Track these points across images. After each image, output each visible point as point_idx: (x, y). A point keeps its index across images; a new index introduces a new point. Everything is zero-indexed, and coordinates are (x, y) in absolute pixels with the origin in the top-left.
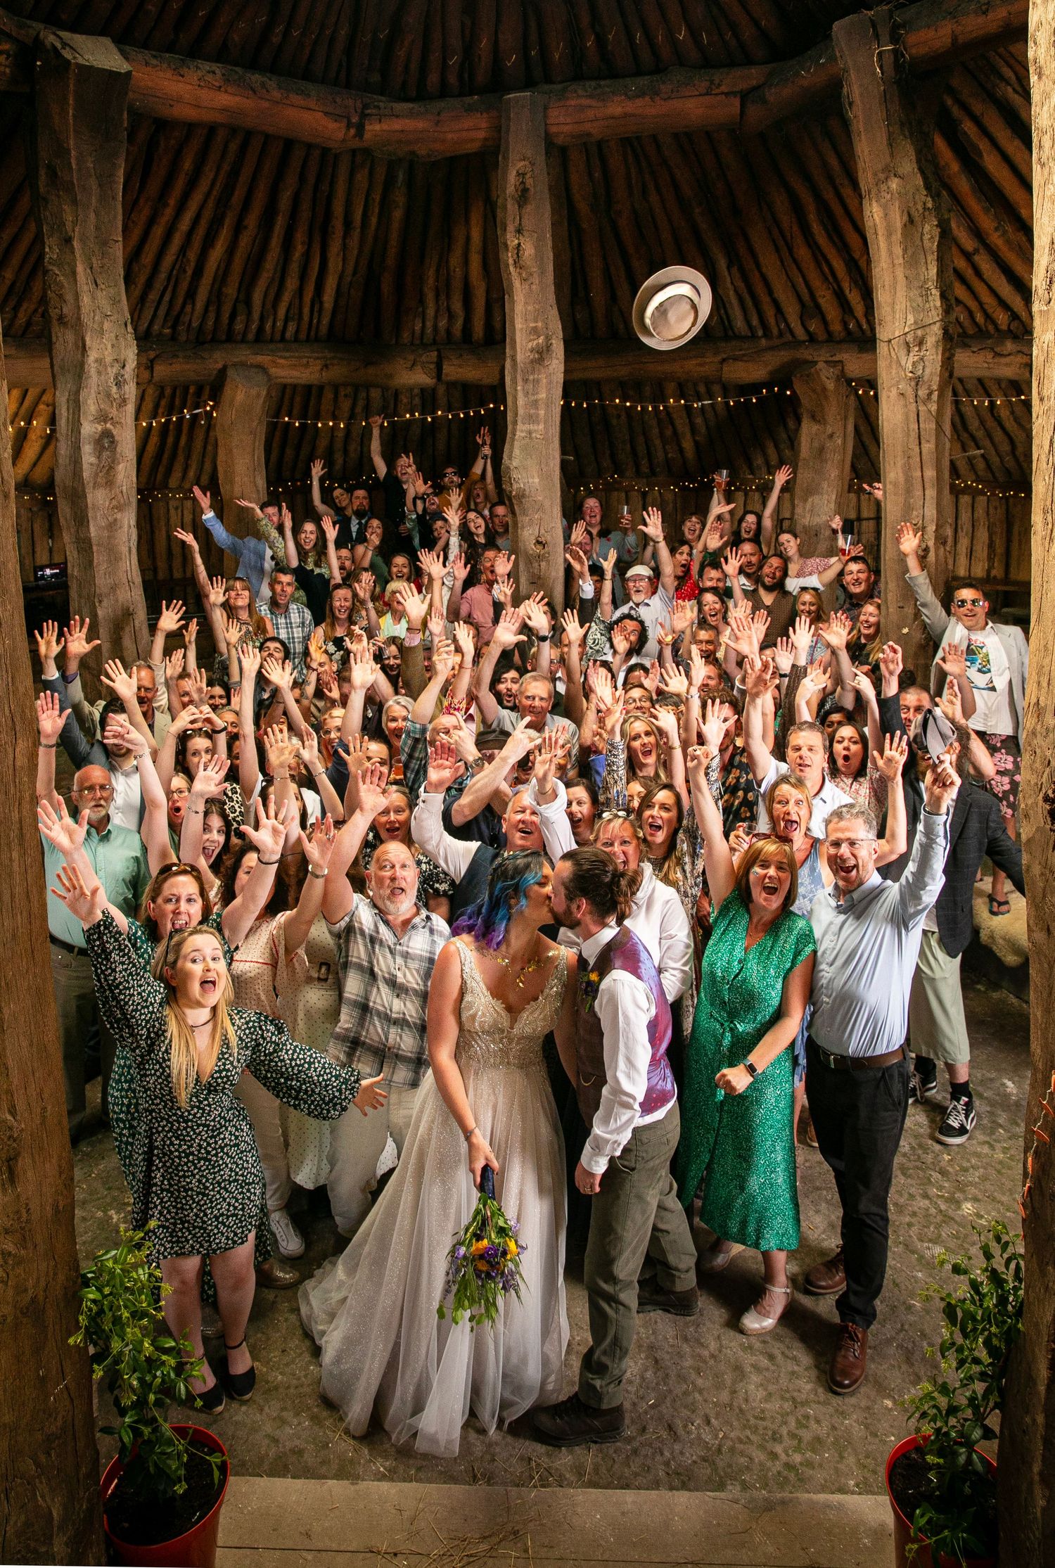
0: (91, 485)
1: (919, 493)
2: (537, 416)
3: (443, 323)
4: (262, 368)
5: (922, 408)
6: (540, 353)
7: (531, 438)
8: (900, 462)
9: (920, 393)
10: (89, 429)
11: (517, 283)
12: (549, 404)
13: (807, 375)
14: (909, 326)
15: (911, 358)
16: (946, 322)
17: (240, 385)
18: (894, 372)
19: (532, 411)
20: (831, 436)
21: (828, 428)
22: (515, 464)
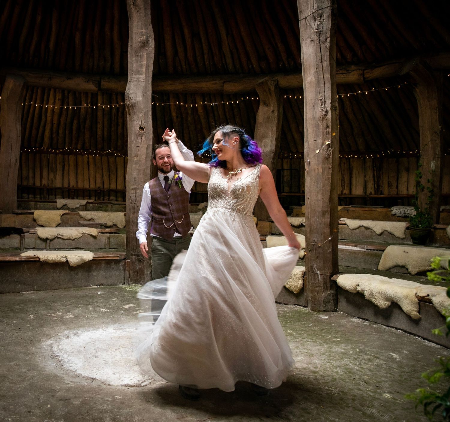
1: (323, 85)
2: (142, 71)
3: (101, 64)
4: (22, 76)
5: (323, 46)
6: (144, 43)
7: (139, 81)
8: (313, 71)
9: (321, 39)
11: (134, 13)
12: (147, 67)
13: (262, 83)
14: (315, 9)
15: (316, 23)
16: (332, 7)
17: (12, 81)
18: (308, 31)
19: (139, 69)
20: (273, 112)
21: (272, 109)
22: (131, 92)
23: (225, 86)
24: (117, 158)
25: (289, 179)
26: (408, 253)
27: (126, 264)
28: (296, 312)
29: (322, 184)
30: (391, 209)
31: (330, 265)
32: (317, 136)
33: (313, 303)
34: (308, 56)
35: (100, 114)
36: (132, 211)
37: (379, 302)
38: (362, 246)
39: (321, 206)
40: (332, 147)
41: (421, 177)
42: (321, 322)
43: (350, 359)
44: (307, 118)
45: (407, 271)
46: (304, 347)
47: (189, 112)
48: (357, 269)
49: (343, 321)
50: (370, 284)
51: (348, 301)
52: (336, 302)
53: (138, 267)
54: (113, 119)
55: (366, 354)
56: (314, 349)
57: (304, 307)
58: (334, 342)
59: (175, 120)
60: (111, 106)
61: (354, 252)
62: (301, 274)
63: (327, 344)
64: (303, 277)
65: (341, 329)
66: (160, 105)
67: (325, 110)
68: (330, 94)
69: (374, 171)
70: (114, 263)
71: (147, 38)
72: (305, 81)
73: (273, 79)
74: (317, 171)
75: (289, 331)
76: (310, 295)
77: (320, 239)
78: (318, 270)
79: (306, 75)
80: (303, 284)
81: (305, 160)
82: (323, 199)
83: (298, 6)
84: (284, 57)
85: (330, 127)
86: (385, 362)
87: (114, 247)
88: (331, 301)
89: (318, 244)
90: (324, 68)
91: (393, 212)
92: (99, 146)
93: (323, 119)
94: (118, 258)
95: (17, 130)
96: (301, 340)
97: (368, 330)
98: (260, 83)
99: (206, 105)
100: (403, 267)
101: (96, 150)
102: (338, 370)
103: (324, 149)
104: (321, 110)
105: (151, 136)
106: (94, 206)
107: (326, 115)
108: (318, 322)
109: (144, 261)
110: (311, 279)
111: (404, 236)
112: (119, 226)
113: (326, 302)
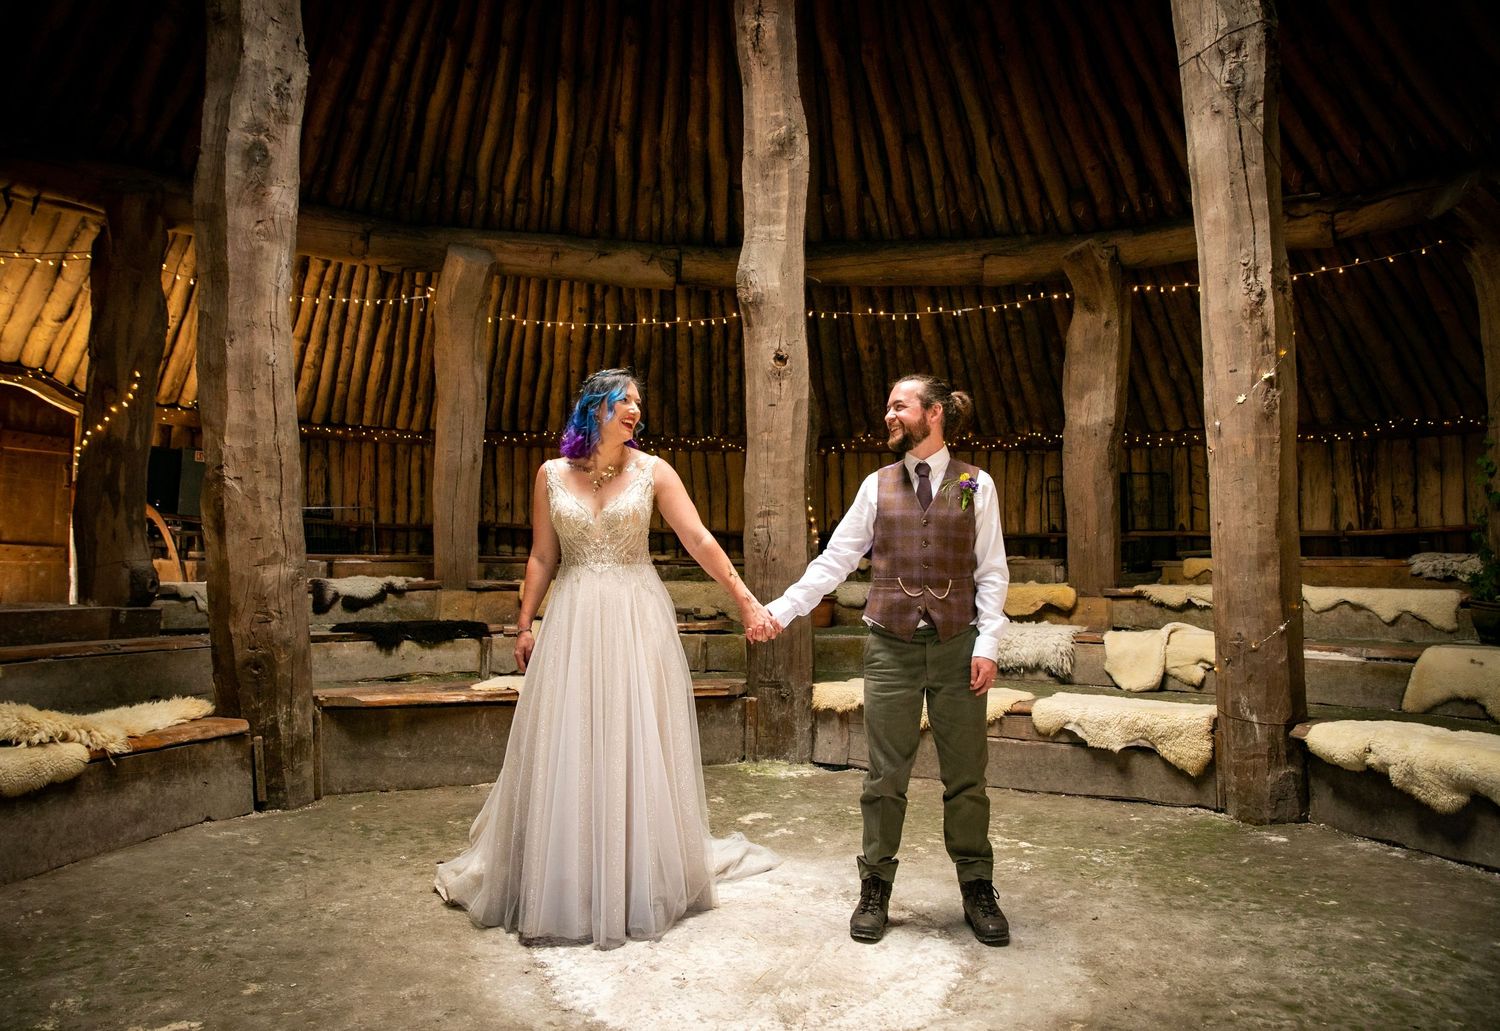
0: (234, 201)
1: (1248, 226)
2: (779, 215)
3: (682, 217)
4: (487, 249)
5: (1245, 124)
6: (782, 145)
7: (771, 240)
8: (1221, 190)
9: (1240, 106)
10: (237, 136)
11: (756, 70)
12: (792, 204)
13: (1079, 253)
14: (1222, 31)
15: (1227, 67)
16: (1268, 24)
17: (461, 259)
18: (1206, 89)
19: (772, 210)
20: (1107, 324)
21: (1104, 316)
22: (752, 267)
23: (986, 265)
24: (728, 456)
25: (1146, 498)
26: (1482, 664)
27: (748, 707)
28: (1197, 825)
29: (1255, 485)
30: (1411, 561)
31: (1283, 698)
32: (1237, 358)
33: (1242, 800)
34: (1206, 153)
35: (682, 346)
36: (760, 570)
37: (1435, 796)
38: (1356, 650)
39: (1256, 541)
40: (1278, 387)
41: (1492, 475)
42: (1271, 851)
43: (1383, 961)
44: (1210, 314)
45: (1481, 712)
46: (1244, 927)
47: (901, 335)
48: (1345, 709)
49: (1330, 848)
50: (1406, 747)
51: (1339, 793)
52: (1305, 799)
53: (777, 714)
54: (715, 358)
55: (1426, 947)
56: (1273, 932)
57: (1216, 811)
58: (1323, 909)
59: (866, 356)
60: (708, 323)
61: (1336, 667)
62: (1206, 725)
63: (1306, 916)
64: (1212, 731)
65: (1331, 872)
66: (829, 316)
67: (1258, 290)
68: (1269, 248)
69: (1355, 473)
70: (715, 706)
71: (790, 131)
72: (1200, 219)
73: (1106, 245)
74: (1240, 452)
75: (1189, 879)
76: (1234, 779)
77: (1255, 631)
78: (1251, 713)
79: (1202, 201)
80: (1214, 750)
81: (1208, 424)
82: (1259, 523)
83: (1175, 29)
84: (1131, 187)
85: (1273, 334)
86: (1491, 974)
87: (719, 666)
88: (1292, 796)
89: (1250, 642)
90: (1251, 183)
91: (1415, 569)
92: (685, 427)
93: (1253, 314)
94: (726, 693)
95: (476, 383)
96: (1229, 906)
97: (1406, 874)
98: (1073, 254)
99: (940, 314)
100: (1470, 701)
101: (678, 435)
102: (1359, 998)
103: (1259, 392)
104: (1245, 291)
105: (806, 379)
106: (671, 570)
107: (1260, 303)
108: (1262, 852)
109: (793, 699)
110: (1235, 737)
111: (1456, 625)
112: (731, 616)
113: (1278, 799)
